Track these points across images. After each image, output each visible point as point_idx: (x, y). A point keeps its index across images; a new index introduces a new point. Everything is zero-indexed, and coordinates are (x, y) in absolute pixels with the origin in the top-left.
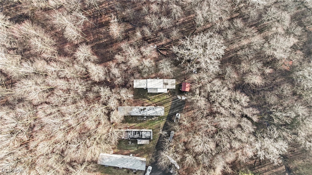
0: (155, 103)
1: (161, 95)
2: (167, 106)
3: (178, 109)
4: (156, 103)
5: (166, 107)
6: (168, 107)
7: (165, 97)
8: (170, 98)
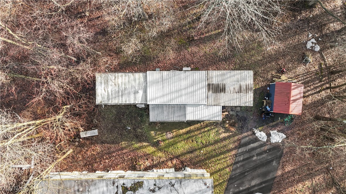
0: (177, 157)
1: (198, 129)
2: (218, 167)
3: (259, 176)
4: (181, 158)
5: (216, 172)
6: (223, 169)
7: (212, 136)
8: (229, 137)
